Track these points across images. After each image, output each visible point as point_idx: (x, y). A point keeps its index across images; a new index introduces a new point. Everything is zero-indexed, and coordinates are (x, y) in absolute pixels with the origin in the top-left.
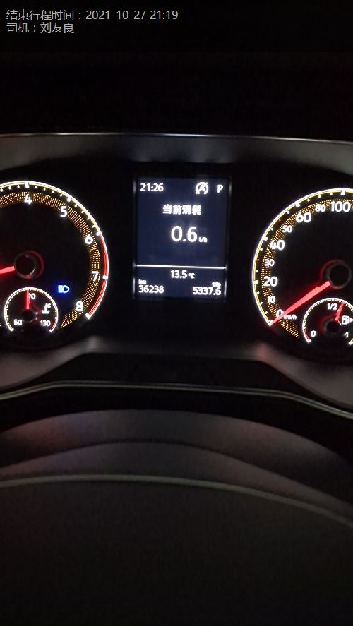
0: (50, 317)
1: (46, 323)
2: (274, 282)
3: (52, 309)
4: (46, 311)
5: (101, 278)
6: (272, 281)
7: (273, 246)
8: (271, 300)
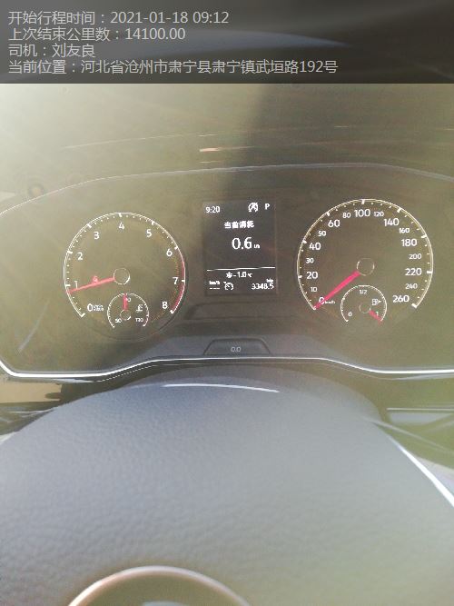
1: (139, 319)
2: (315, 275)
3: (144, 309)
4: (139, 310)
5: (179, 282)
6: (312, 275)
7: (312, 247)
8: (313, 289)
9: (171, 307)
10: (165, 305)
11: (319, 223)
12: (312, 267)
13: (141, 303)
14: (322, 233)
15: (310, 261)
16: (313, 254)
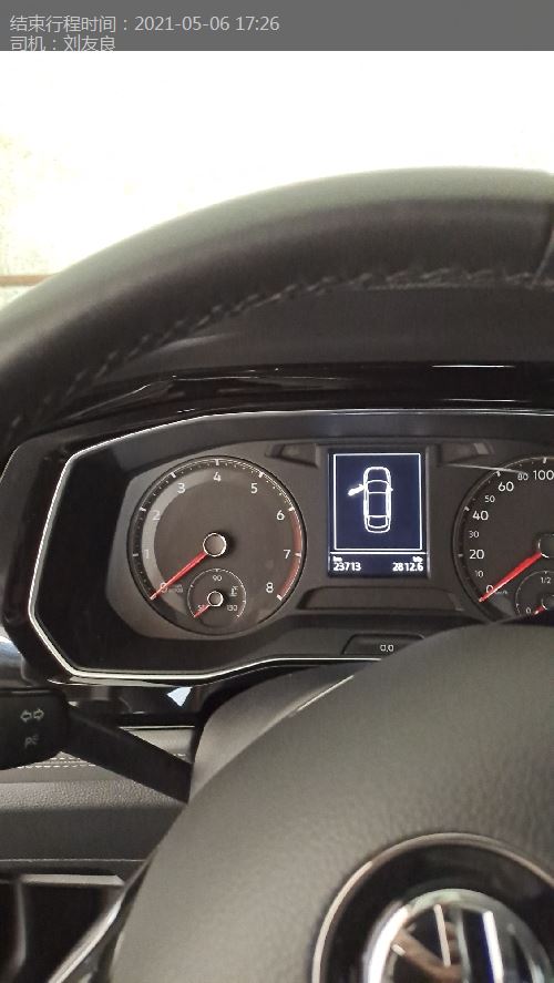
0: (237, 601)
1: (231, 608)
2: (480, 554)
3: (239, 592)
4: (233, 594)
5: (292, 556)
6: (477, 554)
7: (476, 516)
8: (480, 573)
9: (278, 590)
10: (270, 588)
11: (486, 485)
12: (475, 544)
13: (236, 584)
14: (490, 499)
15: (474, 534)
16: (478, 525)
